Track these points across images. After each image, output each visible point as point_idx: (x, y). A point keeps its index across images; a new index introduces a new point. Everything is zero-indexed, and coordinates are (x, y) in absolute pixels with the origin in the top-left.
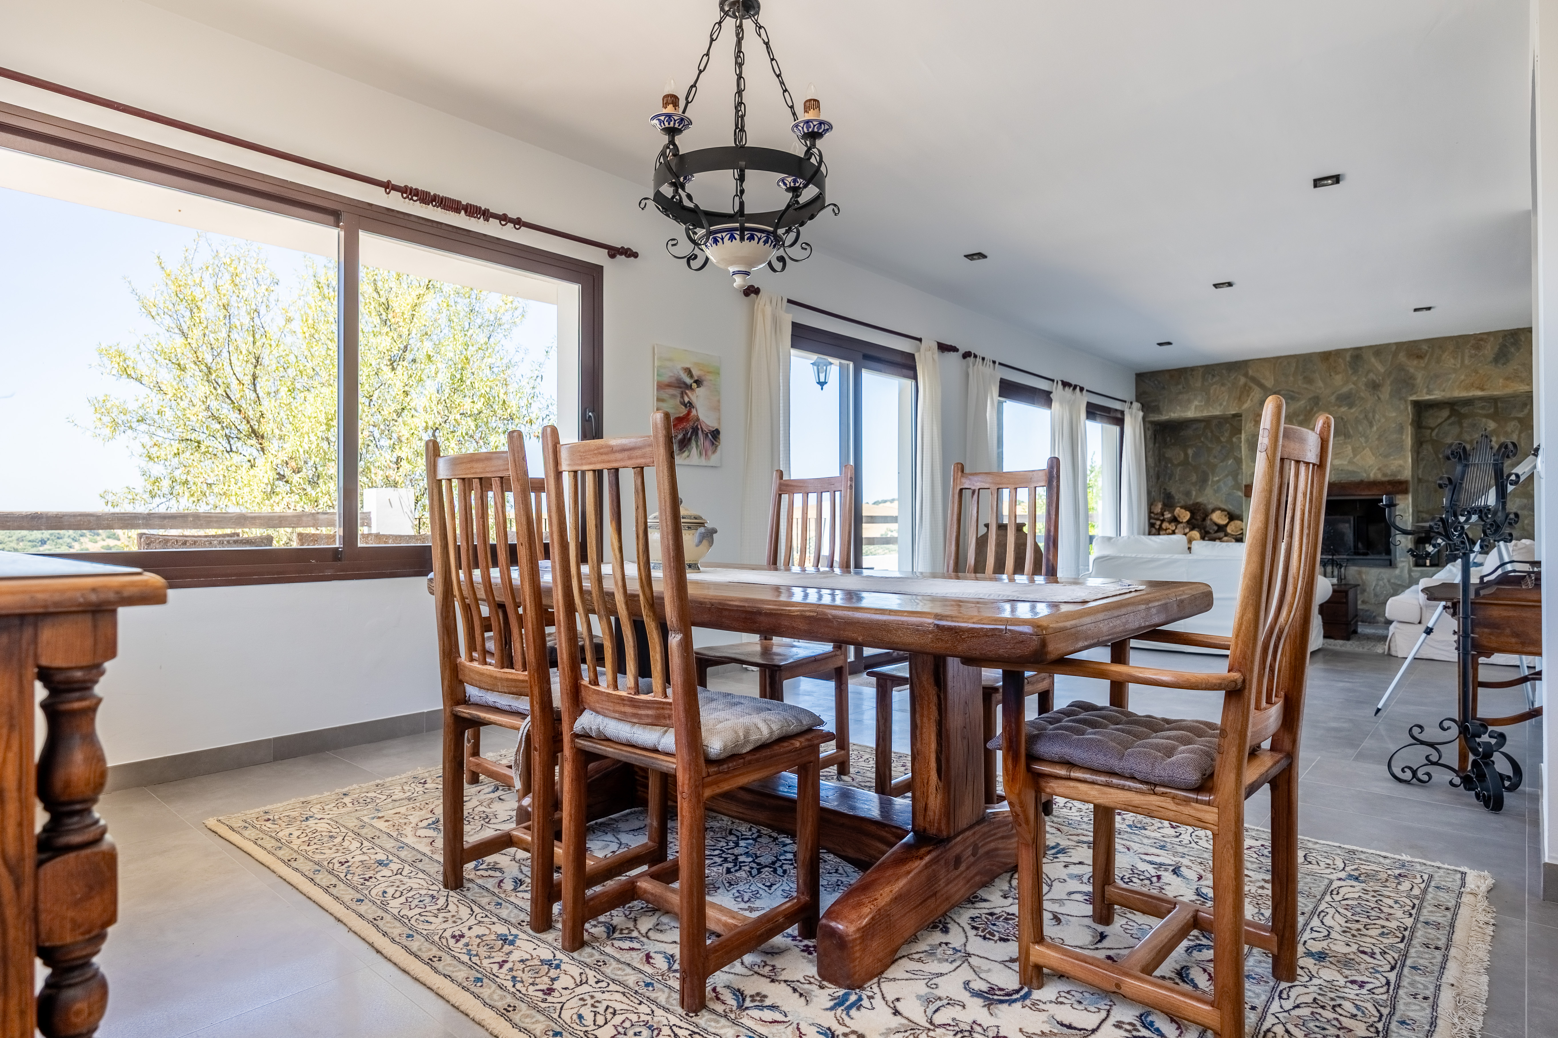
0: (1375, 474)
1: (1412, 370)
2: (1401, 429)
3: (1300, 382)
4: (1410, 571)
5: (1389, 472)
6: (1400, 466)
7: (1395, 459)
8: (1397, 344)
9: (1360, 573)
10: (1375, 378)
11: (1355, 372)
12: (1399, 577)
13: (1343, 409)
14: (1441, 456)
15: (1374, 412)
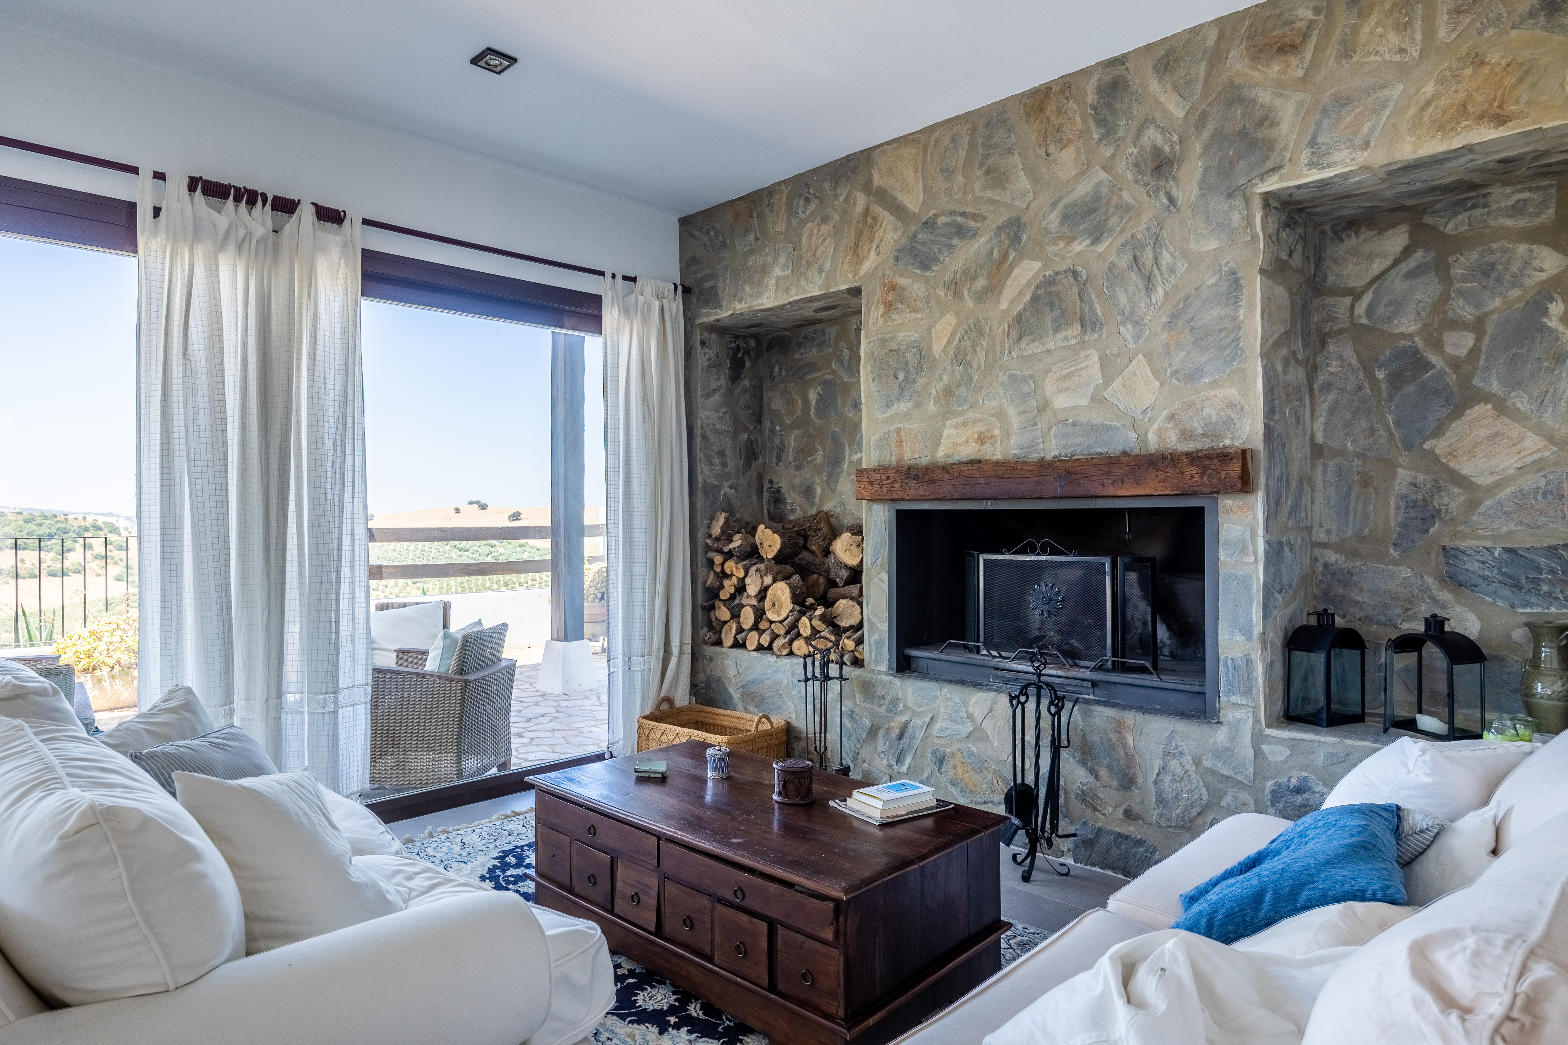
0: (1160, 433)
1: (1265, 96)
2: (1235, 284)
3: (977, 186)
4: (1258, 739)
5: (1198, 427)
6: (1232, 405)
7: (1215, 384)
8: (1220, 22)
9: (1119, 727)
10: (1160, 141)
11: (1109, 130)
12: (1225, 753)
13: (1079, 247)
14: (1381, 375)
15: (1157, 243)
